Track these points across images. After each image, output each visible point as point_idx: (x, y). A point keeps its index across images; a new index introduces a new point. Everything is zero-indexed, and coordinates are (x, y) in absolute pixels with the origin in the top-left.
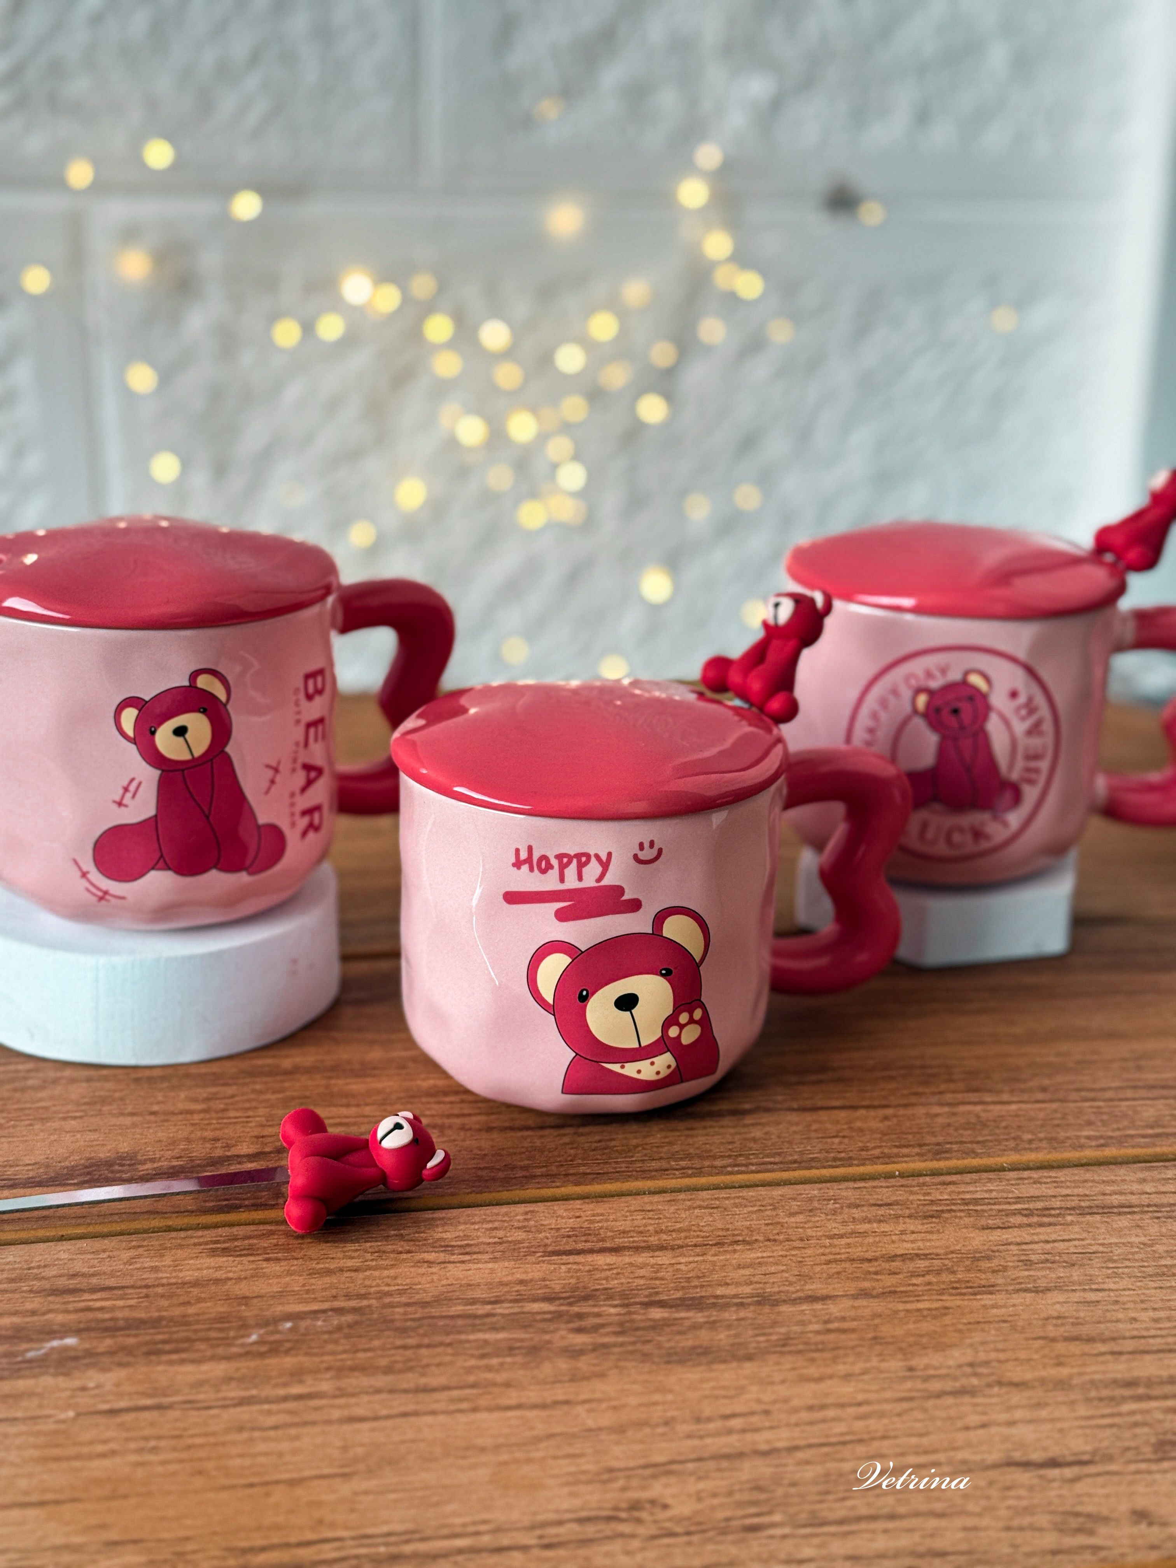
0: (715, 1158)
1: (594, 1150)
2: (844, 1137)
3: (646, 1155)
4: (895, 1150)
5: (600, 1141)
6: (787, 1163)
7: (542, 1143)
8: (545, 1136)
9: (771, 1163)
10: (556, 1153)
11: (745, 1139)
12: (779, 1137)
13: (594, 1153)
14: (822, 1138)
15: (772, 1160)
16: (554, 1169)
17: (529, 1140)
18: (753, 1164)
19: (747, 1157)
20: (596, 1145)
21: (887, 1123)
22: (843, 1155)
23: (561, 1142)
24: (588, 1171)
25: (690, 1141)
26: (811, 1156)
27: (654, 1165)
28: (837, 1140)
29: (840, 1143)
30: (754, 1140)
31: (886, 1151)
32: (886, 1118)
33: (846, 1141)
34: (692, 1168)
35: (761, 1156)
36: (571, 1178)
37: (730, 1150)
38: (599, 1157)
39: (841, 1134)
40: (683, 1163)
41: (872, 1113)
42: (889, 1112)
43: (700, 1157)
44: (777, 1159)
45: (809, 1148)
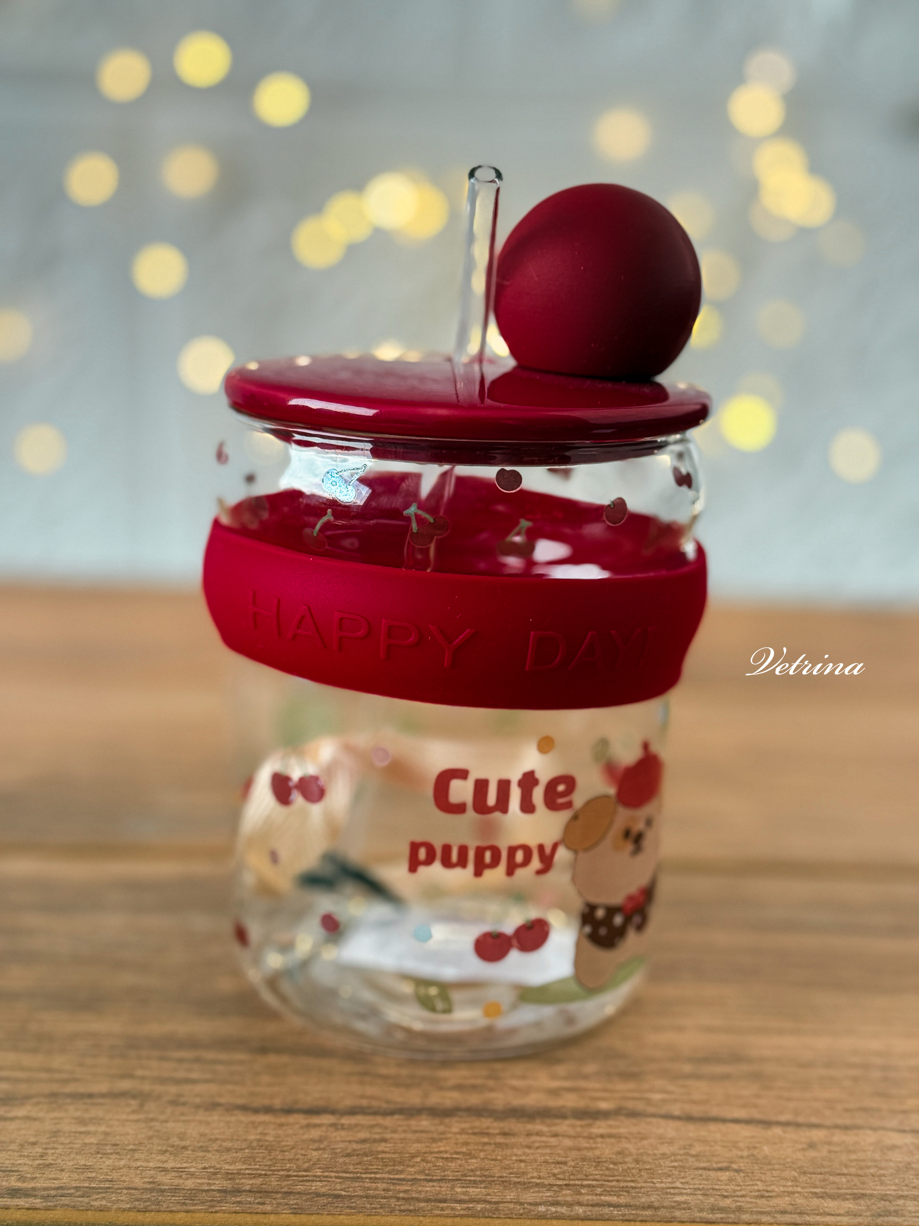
0: (527, 1186)
1: (348, 1155)
2: (738, 1171)
3: (422, 1172)
4: (815, 1202)
5: (364, 1141)
6: (636, 1207)
7: (278, 1136)
8: (288, 1124)
9: (610, 1205)
10: (288, 1155)
11: (583, 1159)
12: (637, 1161)
13: (347, 1160)
14: (704, 1169)
15: (614, 1199)
16: (274, 1182)
17: (260, 1130)
18: (580, 1204)
19: (576, 1189)
20: (355, 1146)
21: (812, 1154)
22: (728, 1202)
23: (306, 1137)
24: (323, 1190)
25: (499, 1154)
26: (678, 1198)
27: (429, 1189)
28: (725, 1176)
29: (731, 1180)
30: (598, 1162)
31: (800, 1201)
32: (812, 1146)
33: (739, 1178)
34: (485, 1201)
35: (599, 1190)
36: (292, 1201)
37: (554, 1175)
38: (351, 1168)
39: (735, 1166)
40: (473, 1191)
41: (791, 1134)
42: (818, 1135)
43: (505, 1183)
44: (622, 1200)
45: (678, 1184)
